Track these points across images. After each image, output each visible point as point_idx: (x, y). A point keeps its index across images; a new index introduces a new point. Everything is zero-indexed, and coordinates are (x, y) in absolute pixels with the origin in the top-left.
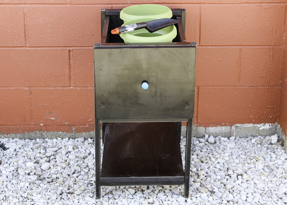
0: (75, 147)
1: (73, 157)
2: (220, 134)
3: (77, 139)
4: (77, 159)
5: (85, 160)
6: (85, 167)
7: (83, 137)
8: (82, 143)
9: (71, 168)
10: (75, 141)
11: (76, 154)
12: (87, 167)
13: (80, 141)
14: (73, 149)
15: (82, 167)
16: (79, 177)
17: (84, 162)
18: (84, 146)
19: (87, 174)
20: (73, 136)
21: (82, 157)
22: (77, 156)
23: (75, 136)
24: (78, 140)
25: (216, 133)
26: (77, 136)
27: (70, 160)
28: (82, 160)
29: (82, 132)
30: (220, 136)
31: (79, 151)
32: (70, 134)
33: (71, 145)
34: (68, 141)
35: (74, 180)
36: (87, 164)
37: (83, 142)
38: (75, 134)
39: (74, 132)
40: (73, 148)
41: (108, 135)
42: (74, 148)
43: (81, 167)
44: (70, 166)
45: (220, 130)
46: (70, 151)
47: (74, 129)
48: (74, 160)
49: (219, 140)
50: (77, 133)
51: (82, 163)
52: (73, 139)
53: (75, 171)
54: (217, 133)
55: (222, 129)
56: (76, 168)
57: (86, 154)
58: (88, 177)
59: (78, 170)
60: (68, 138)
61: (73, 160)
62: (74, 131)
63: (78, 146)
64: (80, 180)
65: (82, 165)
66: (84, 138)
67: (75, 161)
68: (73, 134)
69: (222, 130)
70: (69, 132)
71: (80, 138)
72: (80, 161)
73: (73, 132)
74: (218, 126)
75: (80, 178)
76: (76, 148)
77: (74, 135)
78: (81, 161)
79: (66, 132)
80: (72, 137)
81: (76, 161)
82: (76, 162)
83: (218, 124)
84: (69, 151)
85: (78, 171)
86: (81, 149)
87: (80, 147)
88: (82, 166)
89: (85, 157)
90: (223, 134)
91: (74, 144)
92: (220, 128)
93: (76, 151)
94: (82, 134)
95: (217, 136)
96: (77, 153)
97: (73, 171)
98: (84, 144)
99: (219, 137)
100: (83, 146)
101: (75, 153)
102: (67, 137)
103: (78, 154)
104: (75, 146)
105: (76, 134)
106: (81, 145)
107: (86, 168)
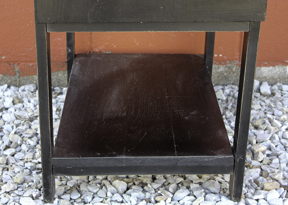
0: (17, 101)
1: (10, 118)
2: (280, 80)
3: (22, 87)
4: (17, 122)
5: (32, 123)
6: (30, 136)
7: (34, 83)
8: (30, 93)
9: (3, 137)
10: (18, 91)
11: (18, 113)
12: (35, 137)
13: (28, 90)
14: (12, 104)
15: (25, 136)
16: (15, 156)
17: (30, 127)
18: (34, 98)
19: (33, 149)
20: (16, 81)
21: (27, 117)
22: (19, 116)
23: (20, 81)
24: (24, 88)
25: (273, 79)
26: (23, 82)
27: (3, 123)
28: (27, 123)
29: (32, 75)
30: (280, 83)
31: (24, 106)
32: (11, 78)
33: (11, 96)
34: (6, 90)
35: (5, 162)
36: (35, 131)
37: (32, 92)
38: (19, 77)
39: (18, 74)
40: (13, 102)
41: (75, 75)
42: (15, 102)
43: (23, 135)
44: (3, 134)
45: (281, 73)
46: (6, 107)
47: (17, 69)
48: (12, 122)
49: (279, 89)
50: (23, 76)
51: (26, 129)
52: (17, 86)
53: (11, 142)
54: (276, 78)
55: (284, 70)
56: (12, 138)
57: (36, 113)
58: (34, 155)
59: (16, 141)
60: (6, 86)
61: (9, 123)
62: (19, 72)
63: (22, 98)
64: (16, 161)
65: (25, 132)
66: (35, 85)
67: (13, 125)
68: (17, 77)
69: (283, 72)
70: (9, 75)
71: (27, 86)
72: (23, 125)
73: (15, 74)
74: (278, 65)
75: (18, 158)
76: (19, 102)
77: (18, 80)
78: (25, 125)
79: (4, 75)
80: (15, 83)
81: (15, 124)
82: (15, 127)
83: (278, 61)
84: (4, 108)
85: (16, 143)
86: (28, 103)
87: (25, 100)
88: (26, 134)
89: (32, 118)
90: (285, 79)
91: (15, 96)
92: (280, 68)
93: (18, 107)
94: (33, 79)
95: (275, 84)
96: (20, 109)
97: (6, 143)
98: (34, 95)
99: (278, 84)
100: (32, 98)
101: (15, 110)
102: (6, 83)
103: (21, 112)
104: (17, 98)
105: (21, 78)
106: (29, 96)
107: (33, 139)
